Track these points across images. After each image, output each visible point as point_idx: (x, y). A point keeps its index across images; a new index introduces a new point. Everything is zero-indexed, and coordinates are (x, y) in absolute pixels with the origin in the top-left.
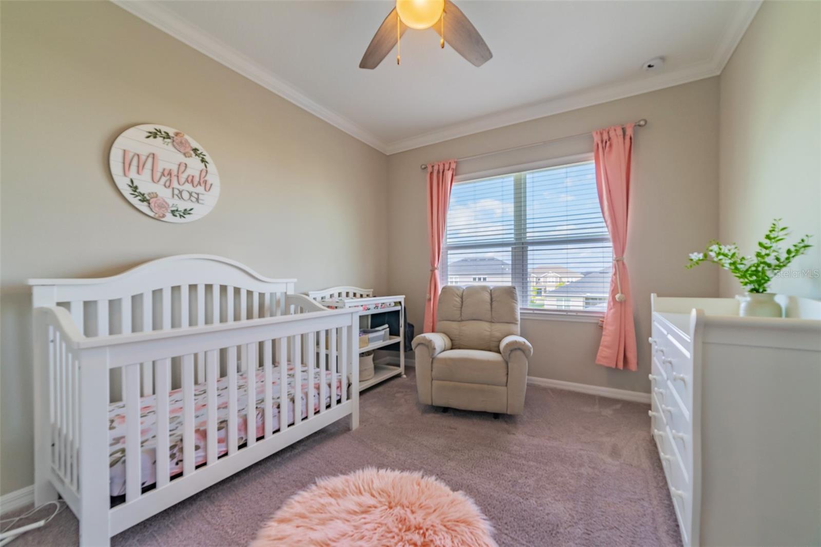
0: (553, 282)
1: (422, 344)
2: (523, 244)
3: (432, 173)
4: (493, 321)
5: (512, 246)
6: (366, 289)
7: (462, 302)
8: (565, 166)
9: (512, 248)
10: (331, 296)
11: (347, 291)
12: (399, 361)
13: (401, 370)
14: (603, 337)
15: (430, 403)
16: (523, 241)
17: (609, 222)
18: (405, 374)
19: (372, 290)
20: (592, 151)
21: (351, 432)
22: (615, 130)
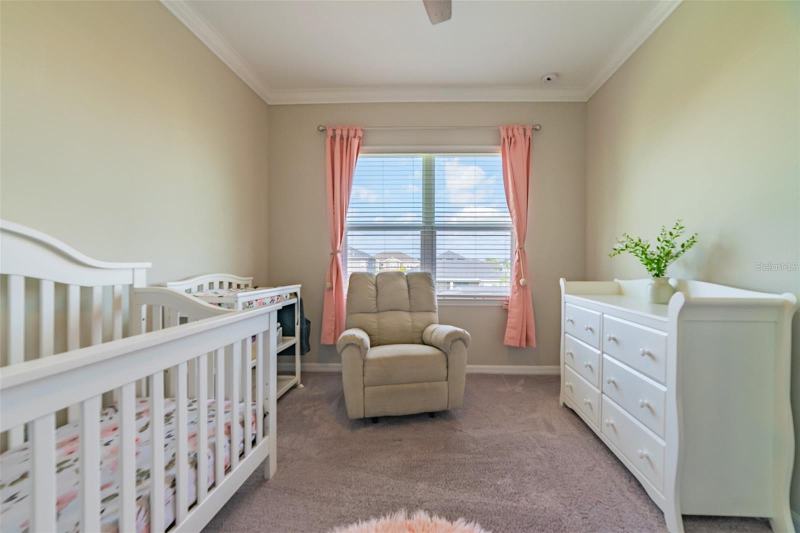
0: (395, 267)
1: (352, 344)
2: (432, 229)
3: (333, 138)
4: (412, 310)
5: (422, 230)
6: (245, 277)
7: (377, 291)
8: (473, 154)
9: (421, 232)
10: (200, 288)
11: (221, 280)
12: (295, 367)
13: (297, 378)
14: (509, 320)
15: (362, 416)
16: (432, 225)
17: (514, 212)
18: (302, 383)
19: (252, 278)
20: (499, 145)
21: (269, 482)
22: (518, 129)
